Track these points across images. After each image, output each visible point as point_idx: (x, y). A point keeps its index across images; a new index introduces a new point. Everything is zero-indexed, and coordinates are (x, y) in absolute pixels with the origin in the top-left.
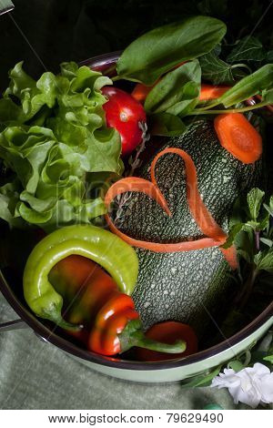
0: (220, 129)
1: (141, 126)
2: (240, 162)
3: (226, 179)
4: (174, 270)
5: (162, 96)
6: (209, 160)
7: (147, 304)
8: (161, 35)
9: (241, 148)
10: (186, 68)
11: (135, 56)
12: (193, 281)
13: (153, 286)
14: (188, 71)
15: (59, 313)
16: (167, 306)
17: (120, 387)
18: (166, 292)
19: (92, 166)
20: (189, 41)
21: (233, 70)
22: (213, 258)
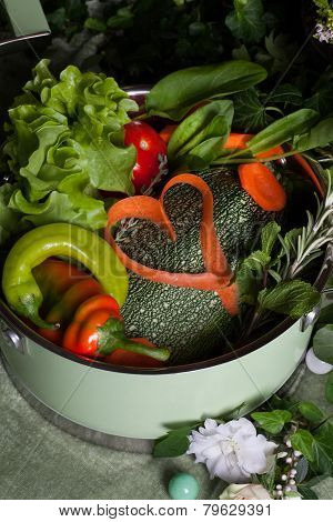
0: (243, 172)
1: (160, 157)
2: (260, 208)
3: (241, 220)
4: (166, 305)
5: (187, 135)
6: (227, 198)
7: (132, 328)
8: (197, 72)
9: (263, 195)
10: (218, 105)
11: (168, 91)
12: (185, 320)
13: (142, 311)
14: (220, 109)
15: (37, 309)
16: (154, 335)
17: (84, 446)
18: (155, 320)
19: (101, 182)
20: (226, 81)
21: (268, 112)
22: (211, 306)
